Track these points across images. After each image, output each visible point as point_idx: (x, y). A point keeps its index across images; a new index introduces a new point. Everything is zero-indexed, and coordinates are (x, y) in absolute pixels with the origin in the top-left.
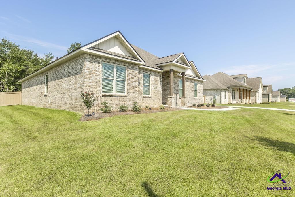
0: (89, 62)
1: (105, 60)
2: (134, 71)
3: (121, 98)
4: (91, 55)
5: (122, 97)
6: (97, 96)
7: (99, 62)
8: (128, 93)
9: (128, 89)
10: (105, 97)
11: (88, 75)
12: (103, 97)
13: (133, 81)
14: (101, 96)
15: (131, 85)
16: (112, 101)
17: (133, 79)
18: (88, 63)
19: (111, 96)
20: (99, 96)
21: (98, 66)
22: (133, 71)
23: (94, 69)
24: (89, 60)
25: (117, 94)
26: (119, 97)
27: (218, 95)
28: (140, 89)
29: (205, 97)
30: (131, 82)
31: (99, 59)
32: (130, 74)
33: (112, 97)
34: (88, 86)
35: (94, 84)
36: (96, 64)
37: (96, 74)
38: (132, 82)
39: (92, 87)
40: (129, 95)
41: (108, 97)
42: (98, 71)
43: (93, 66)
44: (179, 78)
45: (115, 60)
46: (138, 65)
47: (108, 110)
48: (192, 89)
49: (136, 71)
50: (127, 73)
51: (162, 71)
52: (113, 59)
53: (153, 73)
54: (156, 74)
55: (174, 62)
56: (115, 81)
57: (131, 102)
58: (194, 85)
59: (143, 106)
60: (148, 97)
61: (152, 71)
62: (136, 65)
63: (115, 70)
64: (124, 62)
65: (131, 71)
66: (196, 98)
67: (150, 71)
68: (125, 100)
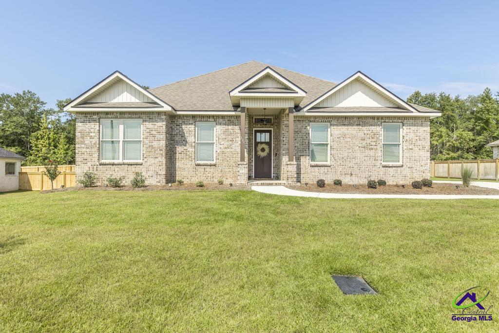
0: (81, 122)
1: (104, 116)
2: (156, 123)
3: (130, 167)
4: (84, 113)
5: (131, 165)
6: (92, 165)
7: (95, 121)
8: (143, 160)
9: (144, 152)
10: (104, 166)
11: (80, 139)
12: (101, 166)
13: (155, 140)
14: (97, 165)
15: (149, 146)
16: (114, 171)
17: (154, 136)
18: (80, 124)
19: (113, 164)
20: (95, 165)
21: (93, 126)
22: (155, 125)
23: (88, 130)
24: (82, 120)
25: (126, 161)
26: (126, 166)
28: (189, 151)
30: (149, 142)
31: (94, 117)
32: (148, 130)
33: (114, 166)
34: (80, 153)
35: (88, 150)
36: (91, 124)
37: (92, 136)
38: (152, 142)
39: (86, 153)
40: (146, 162)
41: (110, 166)
42: (94, 132)
43: (87, 126)
44: (309, 119)
45: (121, 113)
46: (165, 113)
47: (89, 183)
48: (368, 142)
49: (160, 124)
50: (143, 129)
51: (238, 113)
52: (117, 112)
53: (221, 120)
54: (230, 120)
55: (235, 93)
56: (121, 143)
57: (150, 173)
58: (379, 129)
59: (195, 180)
60: (207, 165)
61: (218, 116)
62: (159, 113)
63: (121, 127)
64: (136, 113)
65: (149, 125)
66: (391, 164)
67: (213, 116)
68: (138, 169)
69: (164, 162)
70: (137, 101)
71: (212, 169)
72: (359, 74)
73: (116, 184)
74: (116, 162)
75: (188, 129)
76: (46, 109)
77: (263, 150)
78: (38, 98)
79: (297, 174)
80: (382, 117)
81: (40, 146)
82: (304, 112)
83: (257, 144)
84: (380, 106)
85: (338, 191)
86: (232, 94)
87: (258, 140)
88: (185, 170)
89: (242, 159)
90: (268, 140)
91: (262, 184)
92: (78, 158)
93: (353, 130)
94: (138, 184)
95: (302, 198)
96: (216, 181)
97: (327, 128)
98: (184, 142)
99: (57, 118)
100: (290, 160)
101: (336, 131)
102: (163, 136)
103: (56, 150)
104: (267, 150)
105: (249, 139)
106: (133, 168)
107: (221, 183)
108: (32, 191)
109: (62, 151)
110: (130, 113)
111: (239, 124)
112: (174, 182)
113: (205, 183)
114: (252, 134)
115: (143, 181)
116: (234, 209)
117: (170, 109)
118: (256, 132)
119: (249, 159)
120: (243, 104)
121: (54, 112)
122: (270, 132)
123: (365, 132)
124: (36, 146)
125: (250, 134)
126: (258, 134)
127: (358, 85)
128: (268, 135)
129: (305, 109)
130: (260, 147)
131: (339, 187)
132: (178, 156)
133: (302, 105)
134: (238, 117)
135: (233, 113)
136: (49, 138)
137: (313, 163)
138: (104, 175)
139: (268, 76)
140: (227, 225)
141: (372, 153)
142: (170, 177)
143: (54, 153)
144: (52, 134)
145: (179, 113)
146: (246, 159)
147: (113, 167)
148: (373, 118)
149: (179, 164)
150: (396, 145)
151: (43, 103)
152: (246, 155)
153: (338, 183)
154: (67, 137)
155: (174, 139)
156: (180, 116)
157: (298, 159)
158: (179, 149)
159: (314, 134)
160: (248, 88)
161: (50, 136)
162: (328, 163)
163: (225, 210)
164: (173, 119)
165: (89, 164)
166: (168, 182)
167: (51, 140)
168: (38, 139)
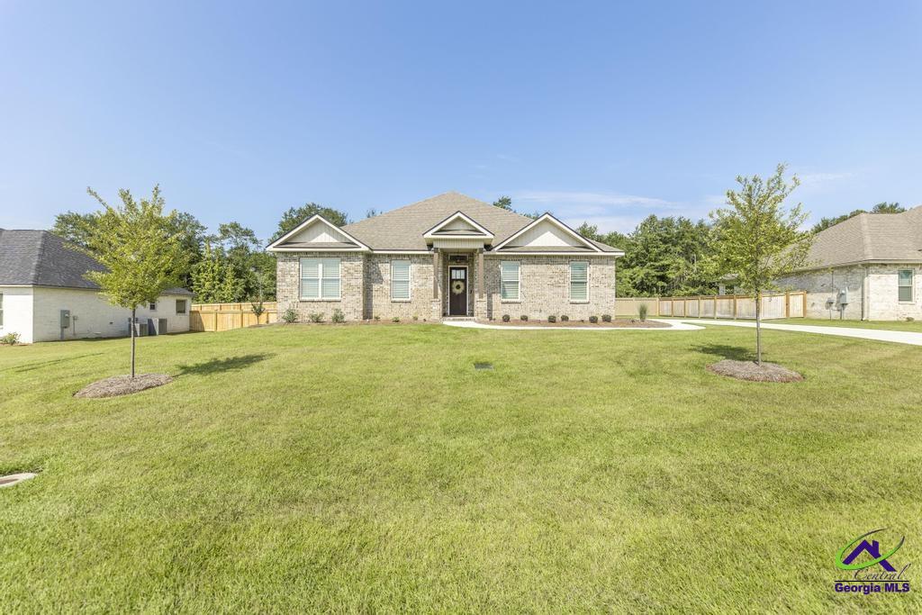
0: (282, 262)
1: (304, 256)
2: (354, 262)
3: (329, 304)
4: (285, 253)
5: (330, 302)
6: (292, 302)
7: (295, 260)
8: (341, 297)
9: (342, 290)
10: (304, 303)
11: (281, 277)
12: (302, 303)
13: (353, 279)
14: (298, 302)
15: (347, 284)
16: (314, 307)
17: (352, 275)
19: (313, 302)
20: (295, 302)
21: (294, 265)
22: (353, 264)
23: (288, 269)
24: (283, 259)
25: (325, 299)
26: (326, 303)
27: (856, 289)
28: (385, 289)
29: (809, 296)
30: (347, 280)
31: (295, 256)
32: (346, 269)
34: (281, 290)
35: (288, 288)
36: (291, 263)
37: (292, 275)
38: (350, 281)
39: (286, 291)
40: (344, 299)
41: (310, 303)
42: (294, 271)
43: (288, 265)
44: (500, 258)
45: (320, 253)
46: (362, 252)
47: (291, 318)
48: (556, 279)
49: (358, 263)
50: (341, 268)
51: (432, 253)
52: (316, 252)
53: (416, 259)
54: (425, 259)
55: (429, 235)
56: (320, 282)
57: (349, 310)
58: (567, 268)
59: (391, 317)
60: (403, 302)
61: (413, 255)
62: (357, 253)
63: (320, 266)
64: (334, 253)
65: (347, 264)
66: (578, 301)
67: (408, 255)
68: (337, 306)
69: (362, 299)
70: (336, 241)
71: (408, 306)
72: (547, 216)
73: (317, 320)
74: (316, 299)
75: (384, 268)
76: (207, 235)
77: (458, 287)
78: (197, 222)
79: (488, 310)
80: (570, 257)
81: (202, 280)
82: (495, 251)
83: (452, 281)
84: (568, 245)
85: (524, 325)
86: (425, 236)
87: (453, 277)
88: (381, 306)
89: (436, 296)
90: (463, 277)
91: (454, 320)
92: (279, 295)
93: (542, 268)
94: (338, 319)
95: (482, 329)
96: (411, 317)
97: (518, 266)
98: (380, 280)
99: (219, 245)
100: (481, 297)
101: (526, 269)
102: (361, 275)
103: (222, 285)
104: (462, 288)
105: (444, 277)
106: (331, 305)
107: (416, 319)
108: (204, 331)
109: (229, 286)
110: (329, 253)
111: (432, 263)
112: (371, 318)
113: (400, 319)
114: (446, 271)
115: (342, 317)
116: (424, 337)
117: (367, 249)
118: (451, 269)
119: (444, 296)
120: (436, 245)
121: (217, 239)
122: (465, 269)
123: (554, 270)
124: (198, 280)
125: (445, 271)
126: (454, 271)
127: (546, 226)
128: (463, 272)
129: (496, 249)
130: (455, 284)
131: (524, 322)
132: (374, 293)
133: (493, 244)
134: (432, 256)
135: (427, 253)
136: (213, 271)
137: (504, 300)
138: (305, 312)
139: (459, 219)
140: (417, 345)
141: (560, 290)
142: (367, 314)
143: (220, 288)
144: (217, 266)
145: (375, 252)
146: (440, 297)
147: (313, 304)
148: (561, 257)
149: (375, 301)
150: (583, 283)
151: (203, 228)
152: (440, 292)
153: (525, 318)
154: (234, 270)
155: (370, 278)
156: (376, 255)
157: (490, 296)
158: (375, 287)
159: (505, 272)
160: (440, 230)
161: (214, 268)
162: (518, 300)
163: (417, 337)
164: (369, 257)
165: (290, 301)
166: (365, 318)
167: (215, 274)
168: (199, 272)
